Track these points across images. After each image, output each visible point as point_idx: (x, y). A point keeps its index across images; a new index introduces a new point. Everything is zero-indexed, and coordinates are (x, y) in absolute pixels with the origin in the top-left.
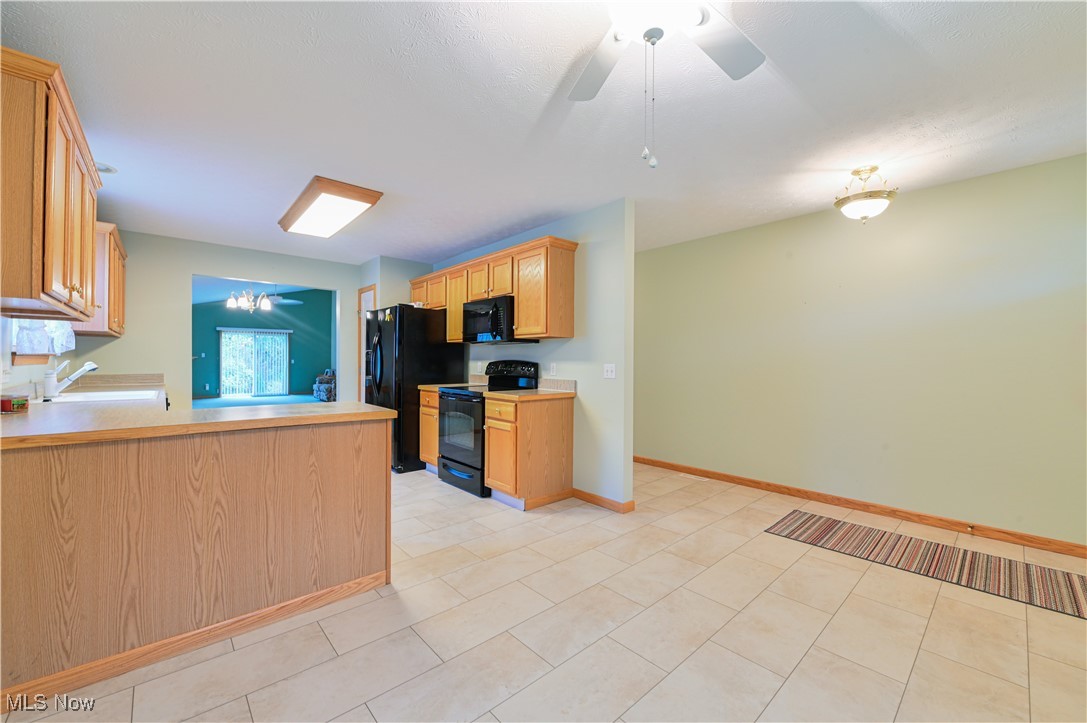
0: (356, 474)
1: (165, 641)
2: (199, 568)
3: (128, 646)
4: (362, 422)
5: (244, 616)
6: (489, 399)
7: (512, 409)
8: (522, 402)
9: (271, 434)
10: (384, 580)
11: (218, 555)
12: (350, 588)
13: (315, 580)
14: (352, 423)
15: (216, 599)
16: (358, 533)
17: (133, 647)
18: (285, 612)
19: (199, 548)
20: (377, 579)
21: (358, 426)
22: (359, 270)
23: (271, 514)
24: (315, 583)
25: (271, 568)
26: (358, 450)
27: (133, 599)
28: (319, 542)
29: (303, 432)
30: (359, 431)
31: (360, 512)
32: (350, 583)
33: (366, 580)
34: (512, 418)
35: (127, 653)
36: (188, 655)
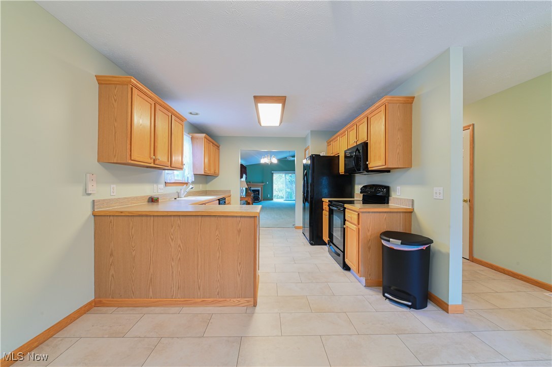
0: (238, 243)
1: (161, 299)
2: (173, 273)
3: (150, 297)
4: (241, 217)
5: (187, 299)
6: (348, 209)
7: (356, 217)
8: (362, 212)
9: (200, 218)
10: (252, 303)
11: (179, 269)
12: (234, 302)
13: (218, 293)
14: (236, 217)
15: (179, 288)
16: (239, 275)
17: (151, 298)
18: (204, 303)
19: (173, 264)
20: (248, 301)
21: (239, 219)
22: (304, 139)
23: (199, 255)
24: (218, 294)
25: (199, 281)
26: (239, 231)
27: (151, 279)
28: (220, 274)
29: (213, 219)
30: (240, 221)
31: (240, 264)
32: (235, 300)
33: (243, 300)
34: (356, 222)
35: (149, 299)
36: (167, 308)
